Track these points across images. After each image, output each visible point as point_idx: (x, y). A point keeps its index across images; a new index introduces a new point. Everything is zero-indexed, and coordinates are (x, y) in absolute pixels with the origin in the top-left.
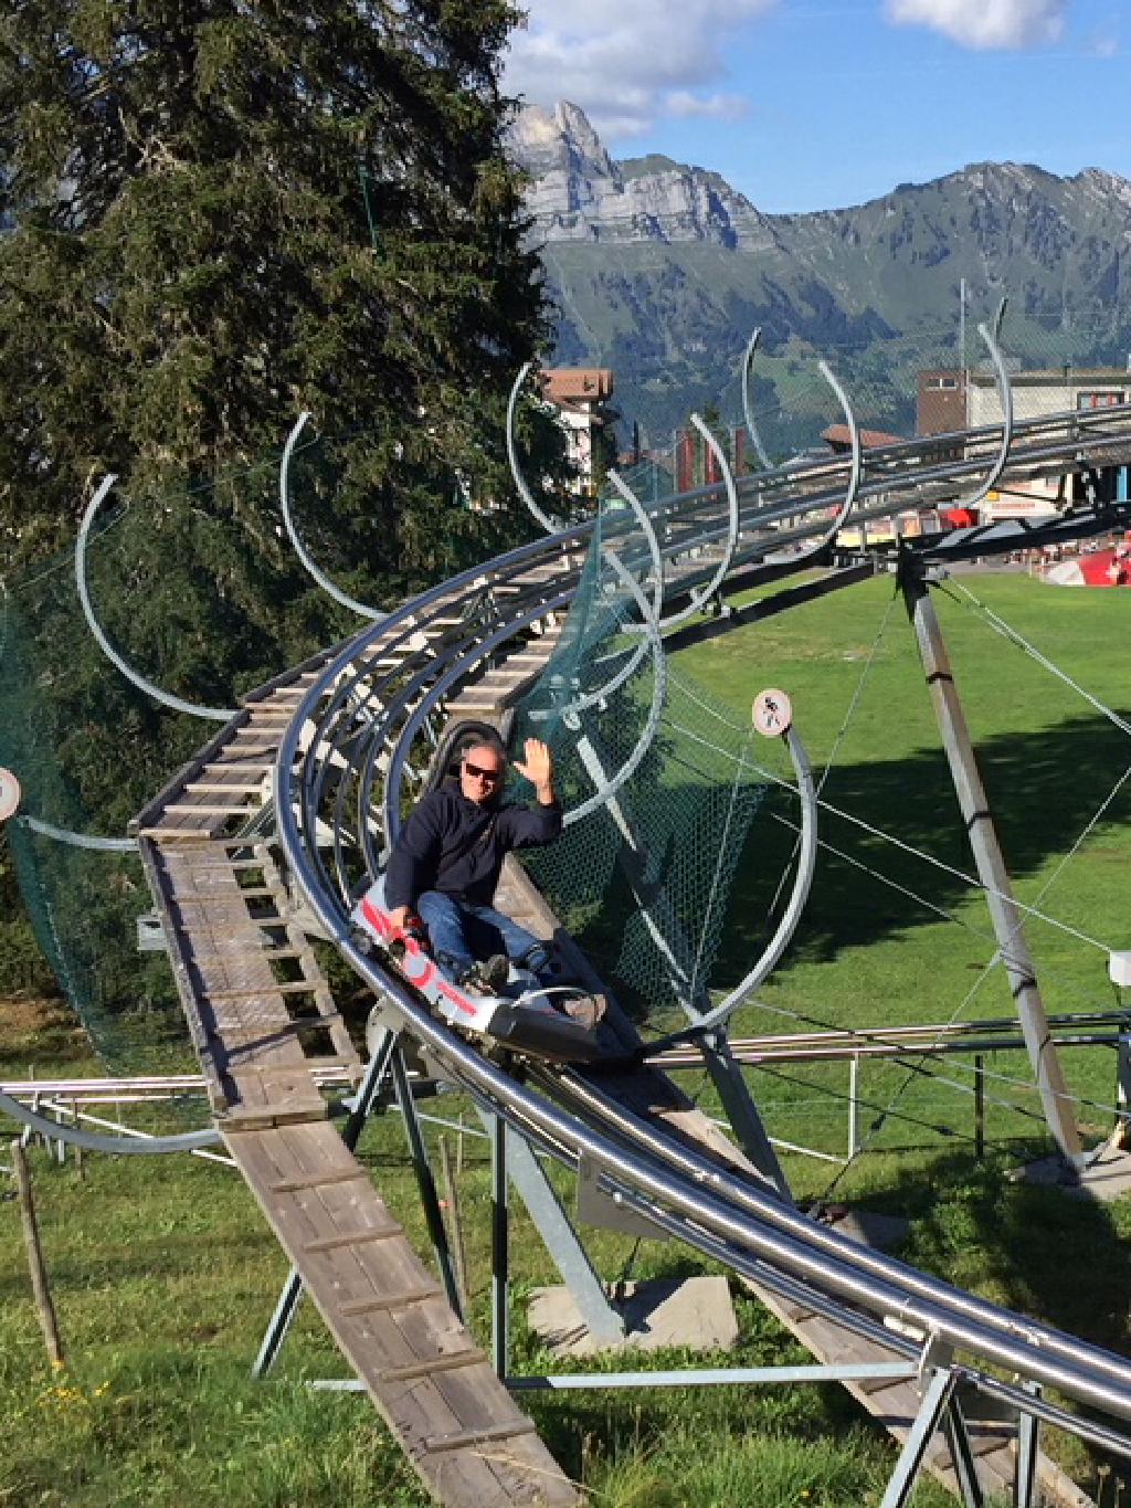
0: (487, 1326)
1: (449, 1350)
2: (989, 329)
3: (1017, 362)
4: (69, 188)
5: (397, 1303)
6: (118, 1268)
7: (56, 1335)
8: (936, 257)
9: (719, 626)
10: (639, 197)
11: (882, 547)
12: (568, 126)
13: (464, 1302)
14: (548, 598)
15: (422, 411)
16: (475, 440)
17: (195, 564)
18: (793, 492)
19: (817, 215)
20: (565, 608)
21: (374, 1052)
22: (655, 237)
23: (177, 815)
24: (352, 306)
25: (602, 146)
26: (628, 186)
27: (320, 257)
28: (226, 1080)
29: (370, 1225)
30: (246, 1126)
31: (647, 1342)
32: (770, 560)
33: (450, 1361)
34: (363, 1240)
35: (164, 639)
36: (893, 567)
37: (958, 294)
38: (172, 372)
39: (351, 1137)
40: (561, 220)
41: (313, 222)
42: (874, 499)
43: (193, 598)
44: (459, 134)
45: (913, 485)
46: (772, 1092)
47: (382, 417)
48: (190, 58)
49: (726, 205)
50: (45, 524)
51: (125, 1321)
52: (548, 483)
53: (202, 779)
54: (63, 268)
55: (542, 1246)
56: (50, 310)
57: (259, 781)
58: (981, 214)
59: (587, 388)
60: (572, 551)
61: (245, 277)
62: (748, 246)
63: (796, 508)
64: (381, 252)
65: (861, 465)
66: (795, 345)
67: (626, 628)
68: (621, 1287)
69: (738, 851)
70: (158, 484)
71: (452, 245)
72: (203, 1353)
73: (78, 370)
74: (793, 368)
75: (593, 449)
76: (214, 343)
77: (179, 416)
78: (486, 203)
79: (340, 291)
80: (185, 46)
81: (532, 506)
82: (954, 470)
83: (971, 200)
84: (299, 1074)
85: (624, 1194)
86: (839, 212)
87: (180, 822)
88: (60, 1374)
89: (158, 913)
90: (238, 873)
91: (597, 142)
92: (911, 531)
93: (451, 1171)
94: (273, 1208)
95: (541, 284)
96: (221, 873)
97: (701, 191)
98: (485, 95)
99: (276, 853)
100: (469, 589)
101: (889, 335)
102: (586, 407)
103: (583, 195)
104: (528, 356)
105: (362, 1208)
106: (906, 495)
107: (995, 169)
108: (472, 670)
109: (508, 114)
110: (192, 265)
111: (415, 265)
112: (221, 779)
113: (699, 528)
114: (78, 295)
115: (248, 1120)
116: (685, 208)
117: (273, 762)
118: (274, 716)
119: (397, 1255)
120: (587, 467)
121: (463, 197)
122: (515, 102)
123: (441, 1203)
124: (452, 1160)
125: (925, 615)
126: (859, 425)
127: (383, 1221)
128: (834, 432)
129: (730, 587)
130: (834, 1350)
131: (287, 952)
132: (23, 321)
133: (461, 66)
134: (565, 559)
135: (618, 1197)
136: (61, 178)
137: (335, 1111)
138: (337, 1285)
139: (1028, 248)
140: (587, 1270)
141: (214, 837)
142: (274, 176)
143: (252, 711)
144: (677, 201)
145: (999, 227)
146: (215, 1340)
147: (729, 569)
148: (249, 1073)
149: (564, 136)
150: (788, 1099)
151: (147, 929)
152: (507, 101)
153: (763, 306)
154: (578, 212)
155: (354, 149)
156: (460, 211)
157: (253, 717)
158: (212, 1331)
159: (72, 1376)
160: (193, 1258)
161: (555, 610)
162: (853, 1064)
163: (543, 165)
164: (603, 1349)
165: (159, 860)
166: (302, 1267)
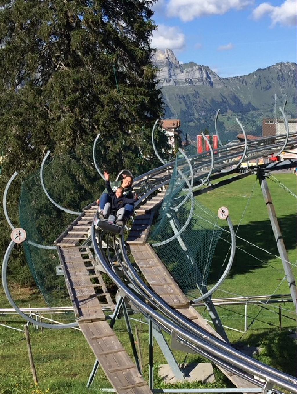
0: (148, 375)
1: (138, 382)
2: (282, 108)
3: (290, 116)
4: (38, 75)
5: (124, 369)
6: (52, 358)
7: (36, 375)
8: (268, 88)
9: (209, 189)
10: (187, 74)
11: (253, 167)
12: (168, 55)
13: (142, 368)
14: (163, 182)
15: (130, 132)
16: (144, 139)
17: (71, 173)
18: (228, 153)
19: (235, 77)
20: (168, 184)
21: (118, 302)
22: (192, 84)
23: (66, 240)
24: (111, 104)
25: (178, 60)
26: (184, 71)
27: (103, 92)
28: (79, 309)
29: (116, 348)
30: (84, 322)
31: (190, 380)
32: (222, 171)
33: (137, 385)
34: (115, 352)
35: (63, 193)
36: (256, 172)
37: (274, 98)
38: (65, 122)
39: (112, 325)
40: (166, 80)
41: (101, 82)
42: (251, 155)
43: (70, 181)
44: (140, 59)
45: (261, 151)
46: (223, 313)
47: (119, 134)
48: (69, 40)
49: (211, 76)
50: (32, 163)
51: (54, 372)
52: (163, 151)
53: (73, 230)
54: (37, 96)
55: (162, 353)
56: (33, 107)
57: (87, 231)
58: (280, 76)
59: (174, 124)
60: (169, 169)
61: (84, 98)
62: (216, 86)
63: (229, 157)
64: (119, 90)
65: (247, 145)
66: (229, 113)
67: (184, 190)
68: (183, 365)
69: (214, 250)
70: (61, 152)
71: (137, 88)
72: (73, 381)
73: (40, 122)
74: (229, 119)
75: (175, 142)
76: (75, 114)
77: (67, 134)
78: (147, 76)
79: (108, 101)
80: (68, 37)
81: (159, 157)
82: (272, 147)
83: (277, 73)
84: (98, 308)
85: (184, 341)
86: (241, 77)
87: (67, 242)
88: (37, 386)
89: (62, 266)
90: (82, 255)
91: (176, 59)
92: (261, 163)
93: (138, 333)
94: (92, 344)
95: (161, 98)
96: (78, 255)
97: (204, 72)
98: (146, 49)
99: (92, 250)
100: (142, 180)
101: (255, 109)
102: (173, 130)
103: (172, 74)
104: (158, 117)
105: (114, 344)
106: (259, 153)
107: (284, 64)
108: (143, 201)
109: (152, 53)
110: (70, 95)
111: (128, 93)
112: (77, 230)
113: (203, 163)
114: (41, 103)
115: (85, 320)
116: (199, 76)
117: (91, 226)
118: (91, 214)
119: (124, 356)
120: (174, 146)
121: (140, 75)
122: (154, 50)
123: (135, 342)
124: (138, 330)
125: (265, 185)
126: (247, 134)
127: (120, 348)
128: (240, 135)
129: (212, 178)
130: (240, 384)
131: (95, 276)
132: (27, 110)
133: (140, 41)
134: (167, 171)
135: (182, 342)
136: (36, 72)
137: (107, 318)
138: (108, 364)
139: (293, 85)
140: (174, 360)
141: (76, 246)
142: (91, 70)
143: (85, 212)
144: (197, 74)
145: (285, 79)
146: (77, 377)
147: (211, 174)
148: (85, 308)
149: (167, 58)
150: (228, 315)
151: (59, 270)
152: (152, 49)
153: (221, 102)
154: (171, 78)
155: (112, 63)
156: (140, 79)
157: (86, 214)
158: (76, 375)
159: (40, 387)
160: (71, 355)
161: (165, 185)
162: (246, 306)
163: (162, 66)
164: (178, 382)
165: (61, 252)
166: (99, 360)
